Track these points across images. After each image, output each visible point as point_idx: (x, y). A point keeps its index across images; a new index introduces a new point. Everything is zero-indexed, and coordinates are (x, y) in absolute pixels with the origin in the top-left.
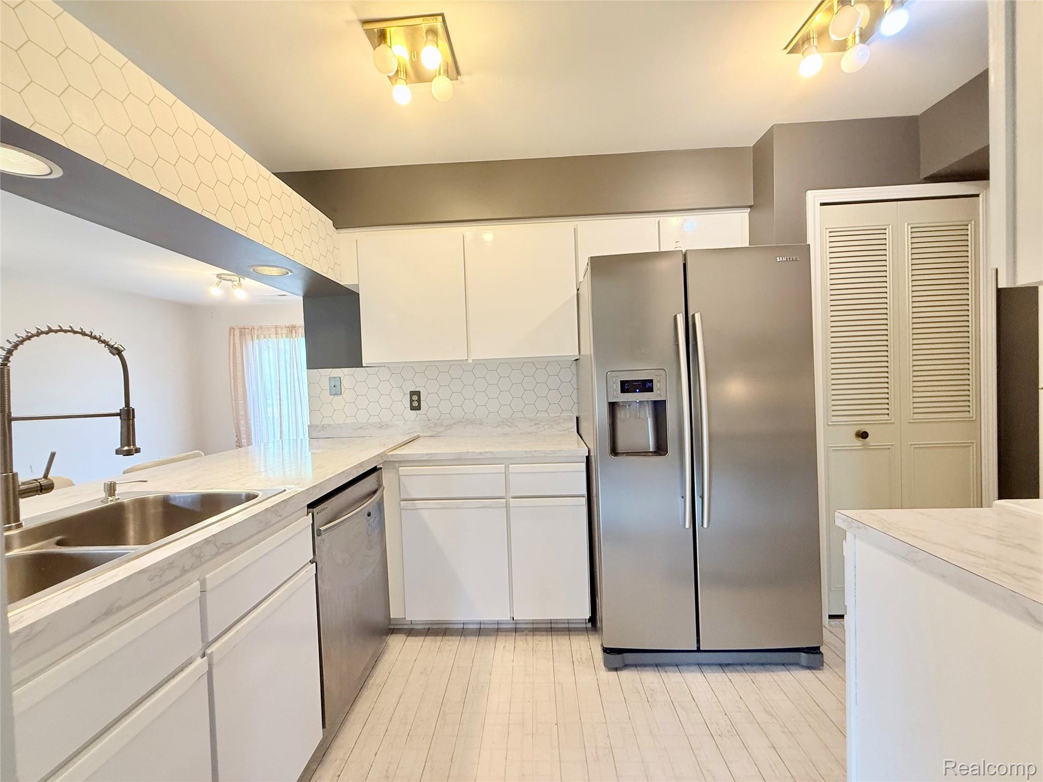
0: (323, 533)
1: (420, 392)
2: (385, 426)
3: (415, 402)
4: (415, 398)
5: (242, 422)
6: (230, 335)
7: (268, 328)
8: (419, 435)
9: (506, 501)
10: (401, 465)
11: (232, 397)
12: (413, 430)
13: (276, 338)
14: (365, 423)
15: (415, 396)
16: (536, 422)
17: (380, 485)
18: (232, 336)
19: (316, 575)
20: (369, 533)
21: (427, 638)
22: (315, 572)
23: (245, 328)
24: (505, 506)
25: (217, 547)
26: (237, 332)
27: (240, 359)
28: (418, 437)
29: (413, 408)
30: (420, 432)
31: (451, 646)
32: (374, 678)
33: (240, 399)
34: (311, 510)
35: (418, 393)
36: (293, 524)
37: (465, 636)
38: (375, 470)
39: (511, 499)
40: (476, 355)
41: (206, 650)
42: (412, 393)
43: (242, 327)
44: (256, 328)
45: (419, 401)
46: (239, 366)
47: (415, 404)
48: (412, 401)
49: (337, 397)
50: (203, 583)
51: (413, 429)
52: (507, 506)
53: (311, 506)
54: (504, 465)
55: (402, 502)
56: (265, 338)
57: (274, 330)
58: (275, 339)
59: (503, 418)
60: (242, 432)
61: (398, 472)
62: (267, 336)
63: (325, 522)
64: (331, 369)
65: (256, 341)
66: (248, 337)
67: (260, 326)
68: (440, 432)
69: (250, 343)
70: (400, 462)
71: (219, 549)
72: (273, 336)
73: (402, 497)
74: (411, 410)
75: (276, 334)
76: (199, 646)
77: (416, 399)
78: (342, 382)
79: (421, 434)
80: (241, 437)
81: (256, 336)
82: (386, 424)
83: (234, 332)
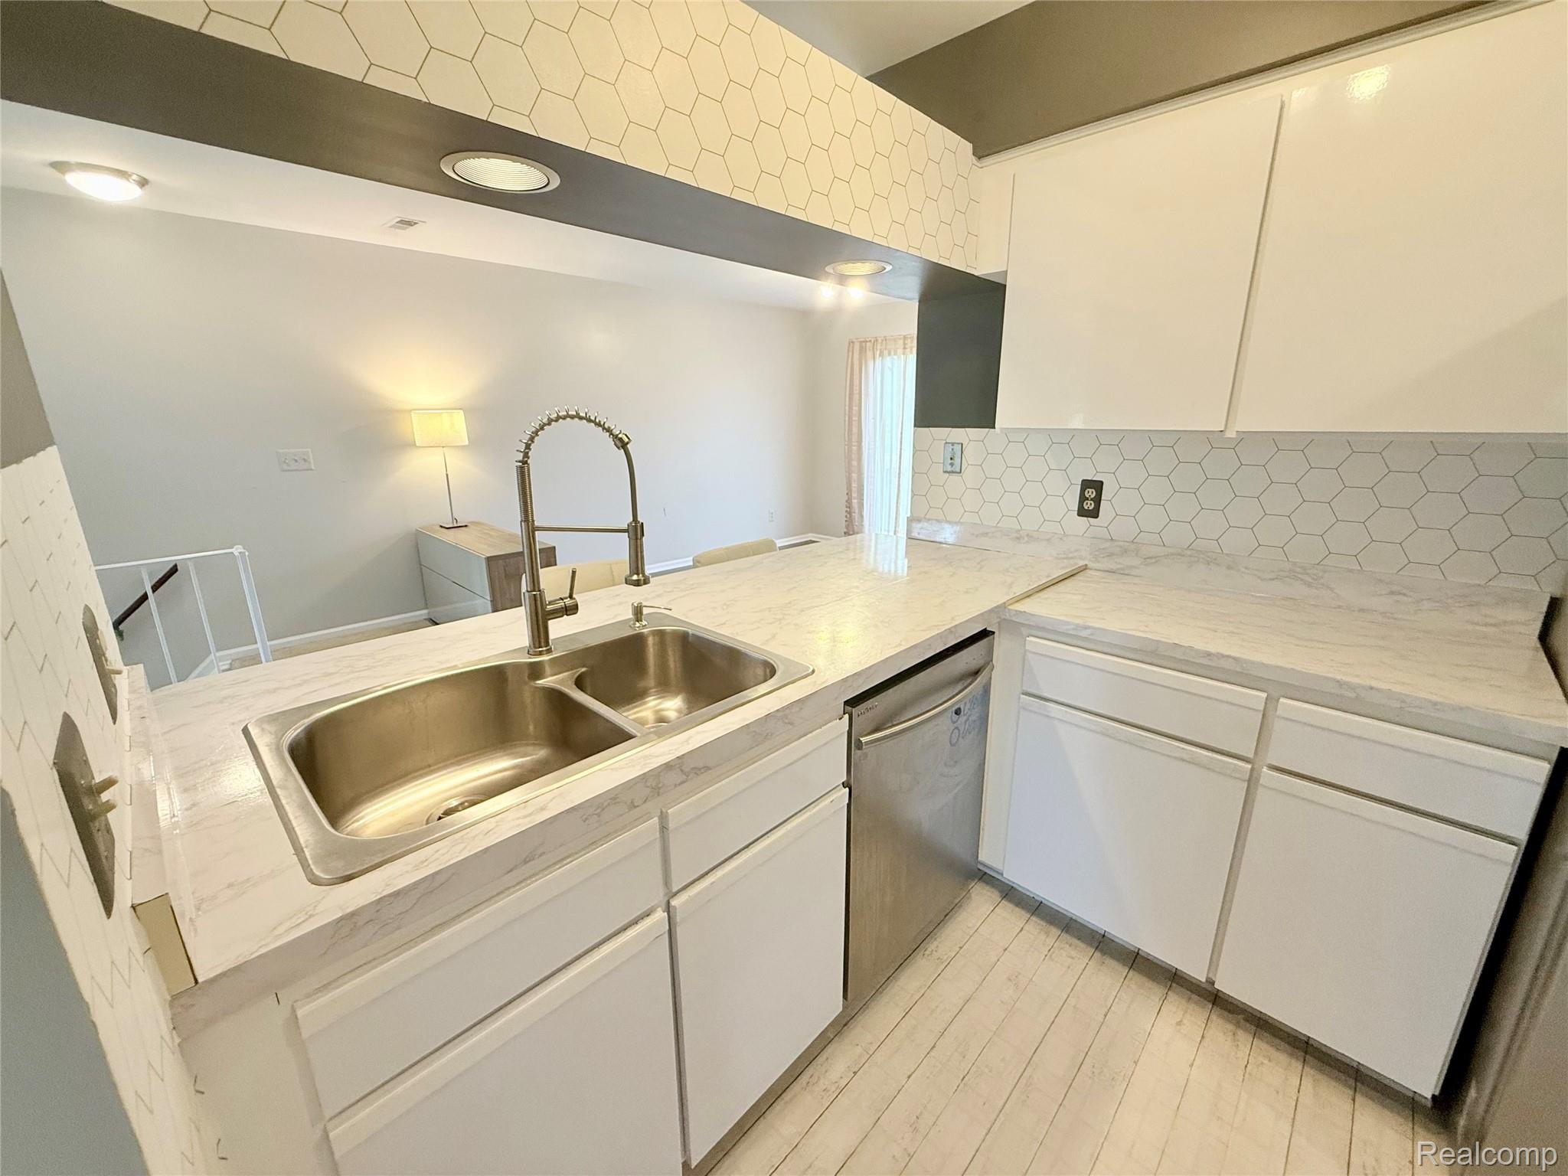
0: (864, 747)
1: (1102, 483)
2: (1026, 538)
3: (1089, 502)
4: (1091, 493)
5: (854, 476)
6: (848, 351)
7: (895, 340)
8: (1086, 565)
9: (1252, 770)
10: (1034, 632)
11: (845, 441)
12: (1076, 554)
13: (904, 354)
14: (993, 527)
15: (1090, 490)
16: (1395, 588)
17: (988, 662)
18: (850, 354)
19: (849, 805)
20: (954, 741)
21: (1034, 918)
22: (847, 802)
23: (867, 342)
24: (1247, 778)
25: (685, 774)
26: (857, 347)
27: (858, 388)
28: (1085, 568)
29: (1082, 512)
30: (1090, 560)
31: (1072, 958)
32: (936, 943)
33: (854, 444)
34: (848, 708)
35: (1098, 486)
36: (814, 733)
37: (1104, 953)
38: (984, 634)
39: (1265, 769)
40: (1245, 422)
41: (671, 900)
42: (1086, 484)
43: (862, 340)
44: (880, 341)
45: (1098, 500)
46: (856, 397)
47: (1089, 505)
48: (1083, 498)
49: (955, 478)
50: (663, 818)
51: (1076, 551)
52: (1252, 781)
53: (853, 703)
54: (1264, 695)
55: (1022, 696)
56: (889, 354)
57: (901, 342)
58: (902, 356)
59: (1294, 563)
60: (853, 489)
61: (1025, 644)
62: (892, 353)
63: (870, 729)
64: (950, 429)
65: (878, 361)
66: (869, 354)
67: (885, 337)
68: (1132, 567)
69: (871, 363)
70: (1030, 626)
71: (688, 776)
72: (900, 351)
73: (1024, 688)
74: (1079, 515)
75: (905, 348)
76: (660, 897)
77: (1092, 496)
78: (964, 453)
79: (1091, 565)
80: (851, 496)
81: (878, 352)
82: (1028, 535)
83: (853, 347)
